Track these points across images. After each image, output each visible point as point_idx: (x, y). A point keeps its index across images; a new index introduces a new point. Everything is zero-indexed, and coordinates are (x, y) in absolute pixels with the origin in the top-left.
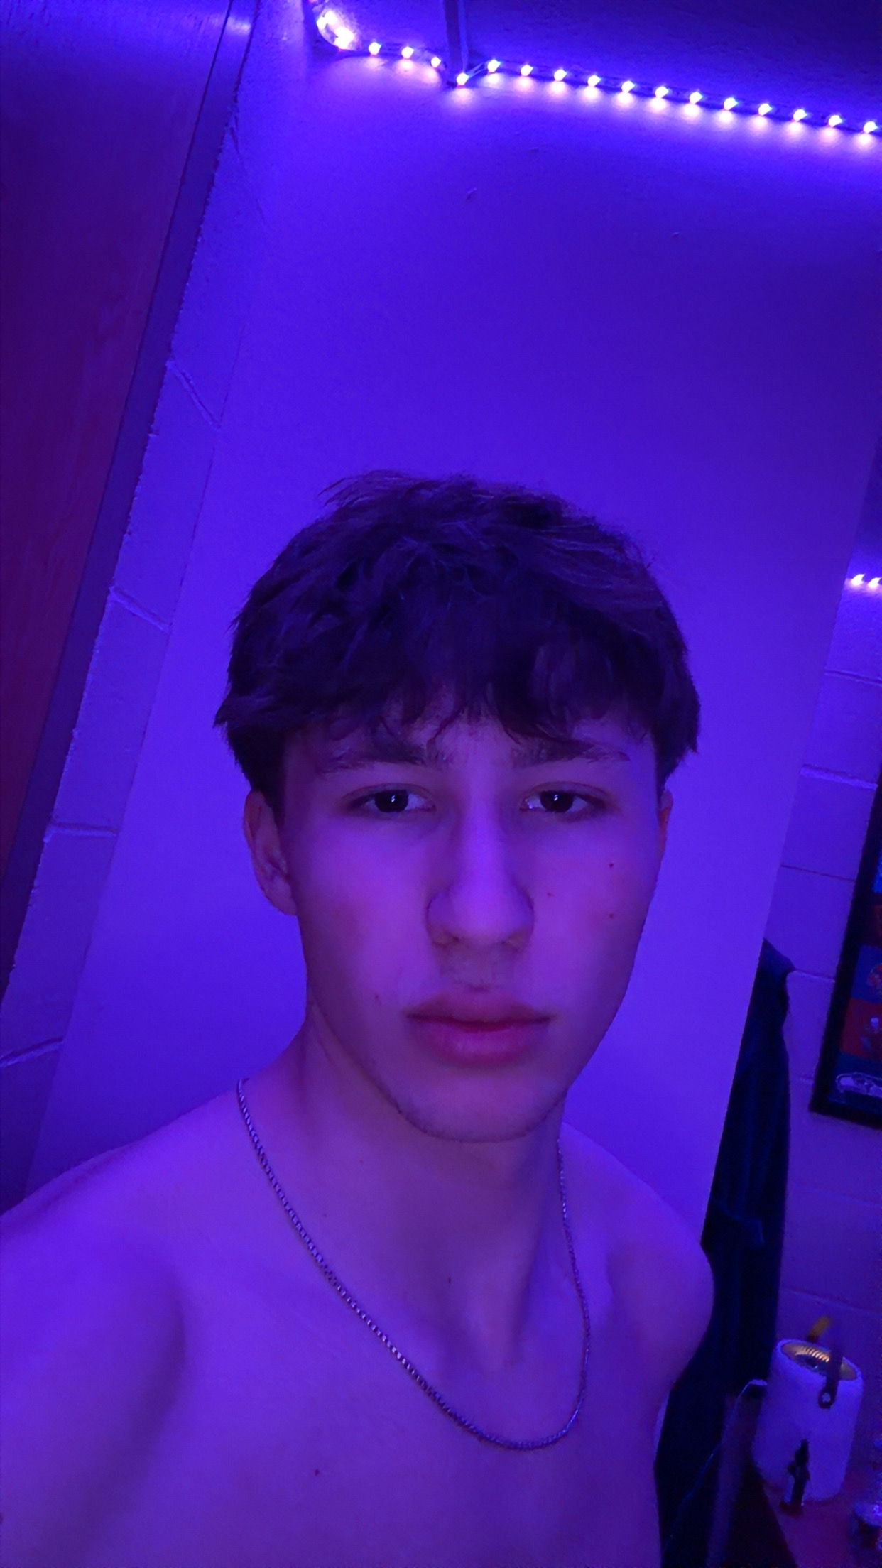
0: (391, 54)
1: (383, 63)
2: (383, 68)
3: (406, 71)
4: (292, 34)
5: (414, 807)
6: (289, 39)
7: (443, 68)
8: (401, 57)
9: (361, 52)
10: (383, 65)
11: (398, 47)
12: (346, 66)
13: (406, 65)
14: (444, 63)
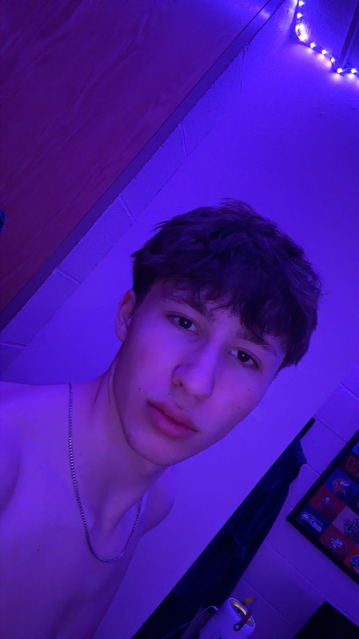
0: (318, 50)
1: (313, 52)
2: (313, 54)
3: (321, 59)
4: (285, 27)
5: (191, 330)
6: (282, 28)
7: (334, 63)
8: (321, 53)
9: (307, 44)
10: (313, 53)
11: (322, 49)
12: (299, 47)
13: (321, 57)
14: (336, 62)
